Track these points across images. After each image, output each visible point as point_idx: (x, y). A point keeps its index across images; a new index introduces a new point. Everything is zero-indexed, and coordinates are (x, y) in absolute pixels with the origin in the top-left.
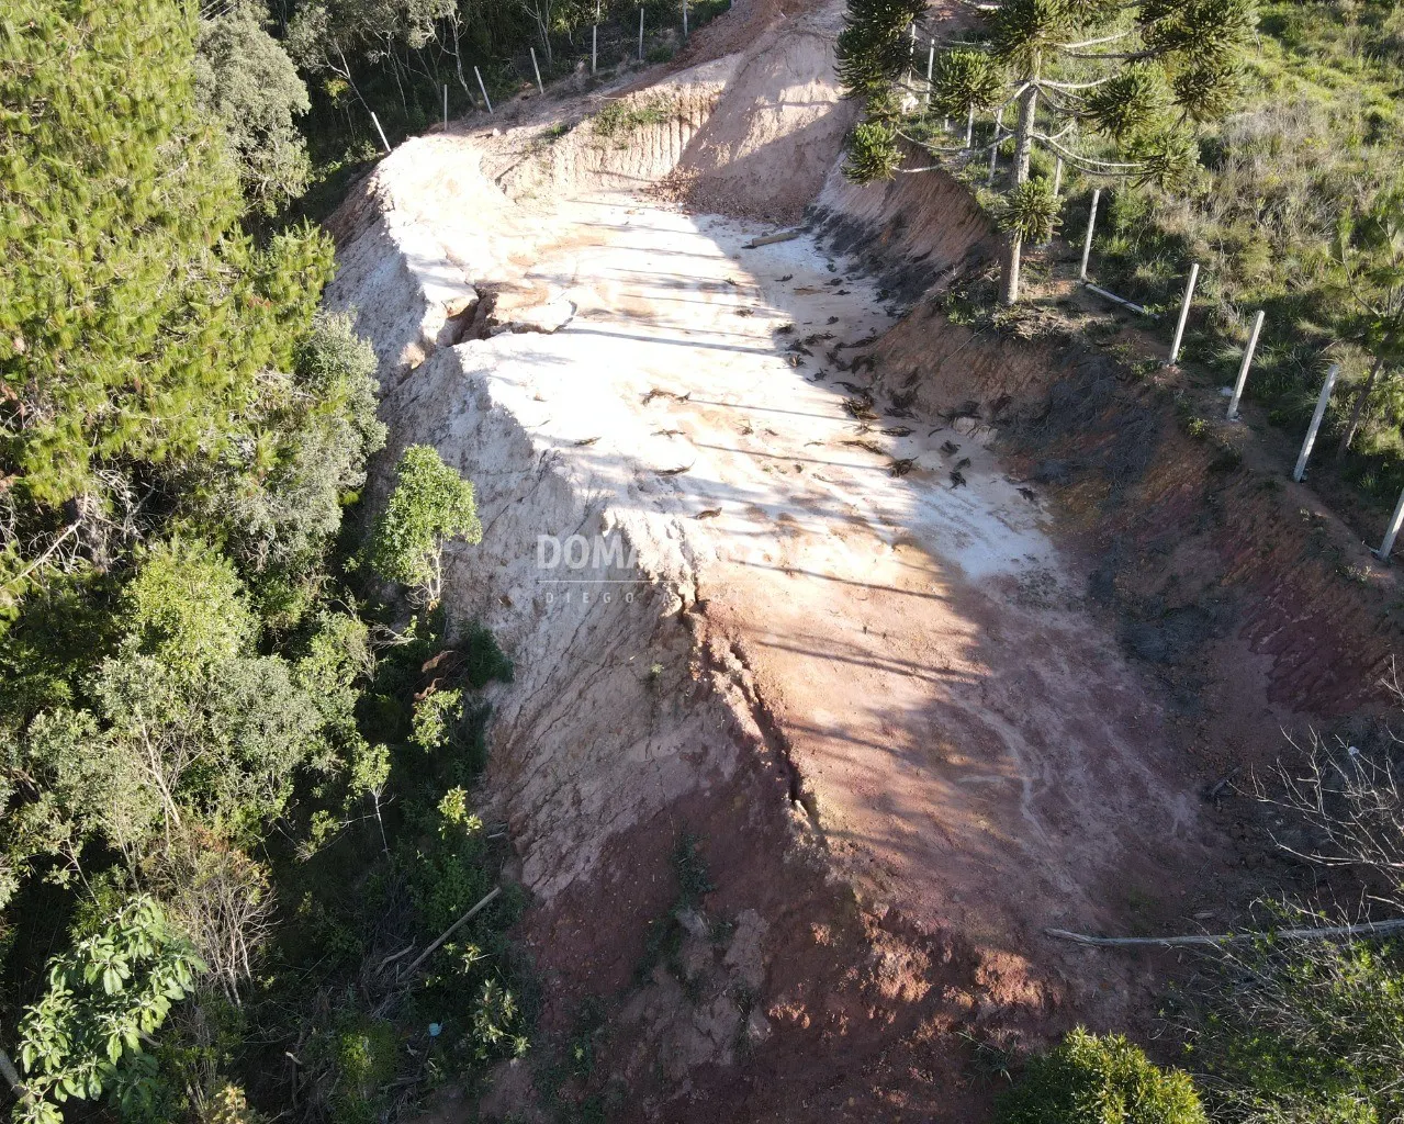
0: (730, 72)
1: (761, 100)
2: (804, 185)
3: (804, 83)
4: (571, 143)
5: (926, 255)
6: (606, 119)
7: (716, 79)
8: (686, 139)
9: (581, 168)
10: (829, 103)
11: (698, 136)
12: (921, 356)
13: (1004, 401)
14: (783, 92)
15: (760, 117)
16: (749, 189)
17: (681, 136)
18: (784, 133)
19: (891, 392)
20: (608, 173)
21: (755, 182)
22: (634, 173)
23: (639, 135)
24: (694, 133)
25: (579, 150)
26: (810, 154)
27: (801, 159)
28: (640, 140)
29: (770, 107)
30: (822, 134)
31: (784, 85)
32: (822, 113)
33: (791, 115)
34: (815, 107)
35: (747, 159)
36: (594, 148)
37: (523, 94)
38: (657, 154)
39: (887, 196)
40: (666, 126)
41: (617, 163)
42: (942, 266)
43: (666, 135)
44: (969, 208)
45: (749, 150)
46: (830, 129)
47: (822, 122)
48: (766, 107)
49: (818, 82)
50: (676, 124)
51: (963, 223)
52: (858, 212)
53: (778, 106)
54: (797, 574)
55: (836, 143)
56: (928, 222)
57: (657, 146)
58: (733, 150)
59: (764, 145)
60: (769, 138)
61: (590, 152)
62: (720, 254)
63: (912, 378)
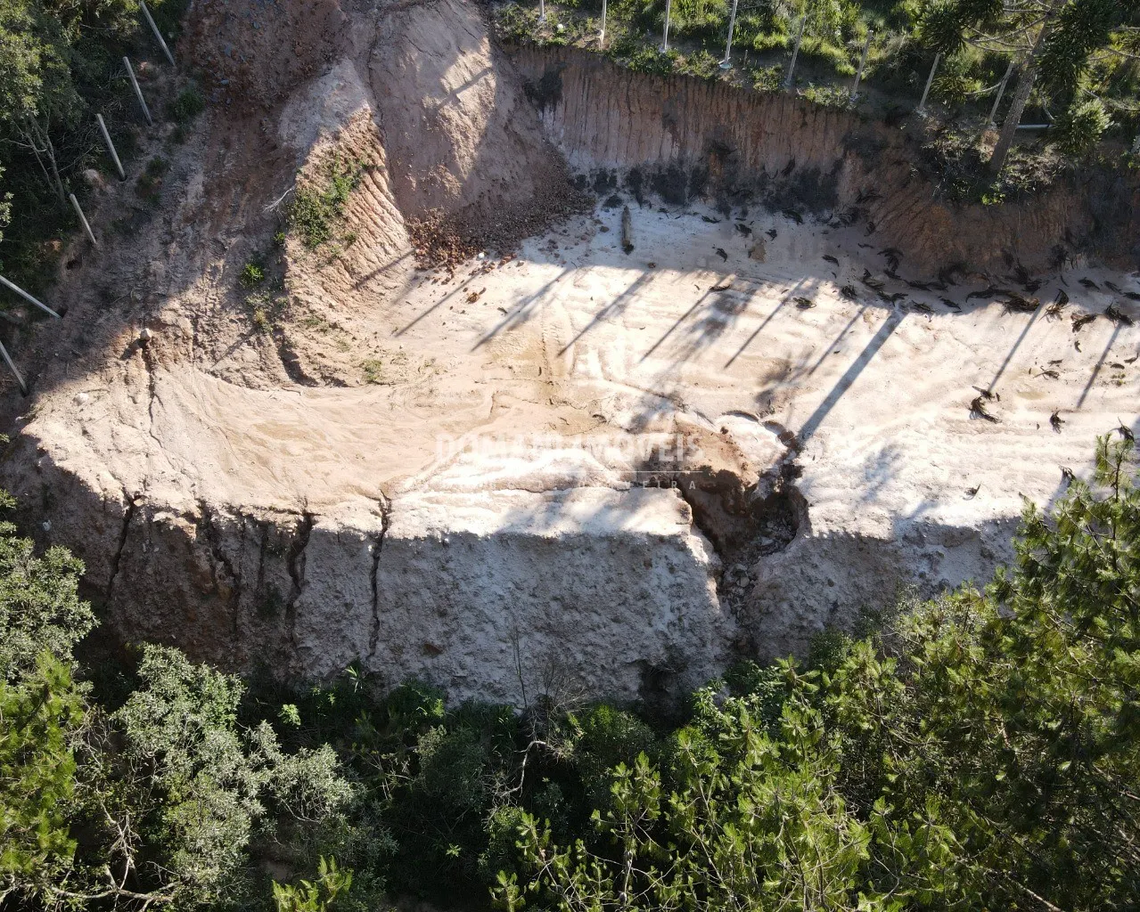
0: (359, 87)
1: (428, 101)
2: (543, 161)
3: (453, 61)
4: (303, 276)
5: (792, 164)
6: (307, 223)
7: (357, 105)
8: (386, 187)
9: (342, 295)
10: (490, 69)
11: (392, 175)
12: (995, 241)
14: (443, 81)
15: (449, 120)
16: (507, 197)
17: (379, 187)
18: (483, 123)
19: (1007, 278)
20: (368, 278)
21: (504, 186)
22: (386, 260)
23: (351, 215)
24: (386, 174)
25: (319, 277)
26: (517, 127)
27: (519, 141)
28: (356, 220)
29: (446, 103)
30: (509, 104)
31: (440, 74)
32: (493, 83)
33: (469, 99)
34: (482, 80)
35: (477, 171)
36: (330, 262)
37: (64, 260)
38: (379, 221)
39: (673, 131)
40: (361, 187)
41: (362, 260)
42: (826, 165)
43: (369, 196)
44: (803, 110)
45: (467, 159)
46: (511, 94)
47: (499, 90)
48: (441, 106)
49: (464, 53)
50: (367, 178)
51: (804, 124)
52: (652, 160)
53: (453, 97)
55: (527, 106)
56: (757, 137)
57: (374, 216)
58: (450, 164)
59: (477, 147)
60: (474, 138)
61: (330, 270)
63: (1008, 259)
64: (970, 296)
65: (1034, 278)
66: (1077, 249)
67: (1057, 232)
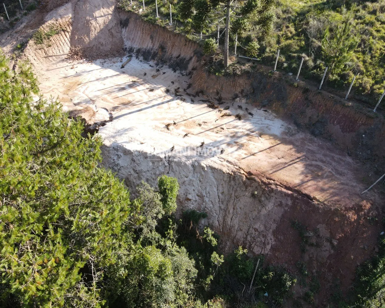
0: (70, 10)
1: (88, 18)
2: (117, 41)
3: (99, 9)
4: (30, 50)
5: (179, 55)
6: (38, 38)
7: (67, 14)
8: (68, 36)
9: (39, 58)
10: (110, 14)
11: (72, 34)
12: (216, 87)
13: (242, 91)
14: (94, 14)
15: (92, 24)
16: (101, 48)
17: (66, 36)
18: (102, 27)
19: (215, 98)
20: (50, 56)
21: (102, 45)
22: (59, 54)
23: (53, 40)
24: (70, 34)
25: (35, 52)
26: (113, 31)
27: (112, 34)
28: (54, 42)
29: (93, 19)
30: (113, 24)
31: (94, 12)
32: (110, 18)
33: (101, 20)
34: (107, 16)
35: (95, 39)
36: (40, 49)
38: (62, 44)
39: (152, 40)
40: (60, 34)
41: (51, 52)
42: (188, 58)
43: (61, 37)
44: (186, 41)
45: (94, 35)
46: (115, 22)
47: (111, 21)
48: (91, 20)
49: (103, 8)
50: (63, 33)
51: (186, 45)
52: (145, 47)
53: (95, 19)
54: (255, 154)
55: (119, 26)
56: (173, 46)
57: (60, 42)
58: (88, 36)
59: (98, 33)
60: (98, 30)
61: (40, 51)
62: (118, 73)
63: (218, 93)
64: (200, 100)
65: (223, 101)
66: (244, 97)
67: (239, 90)
